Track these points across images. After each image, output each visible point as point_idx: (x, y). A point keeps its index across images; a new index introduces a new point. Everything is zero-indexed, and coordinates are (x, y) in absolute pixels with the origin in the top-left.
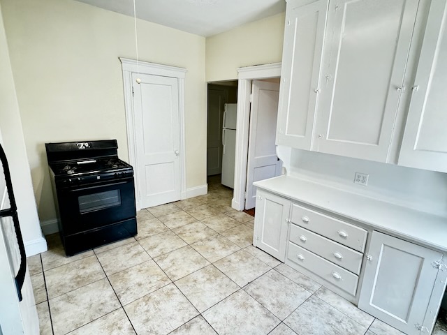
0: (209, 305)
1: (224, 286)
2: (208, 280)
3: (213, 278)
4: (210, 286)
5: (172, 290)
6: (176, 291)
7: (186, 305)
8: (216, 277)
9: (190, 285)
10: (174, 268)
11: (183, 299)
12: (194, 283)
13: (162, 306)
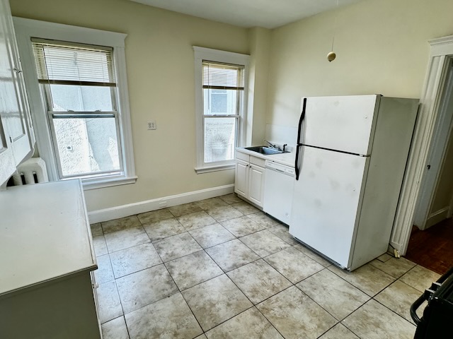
0: (217, 279)
1: (198, 295)
2: (214, 305)
3: (208, 307)
4: (212, 297)
5: (253, 296)
6: (248, 294)
7: (237, 280)
8: (203, 309)
9: (235, 300)
10: (258, 328)
11: (241, 286)
12: (230, 302)
13: (258, 282)
